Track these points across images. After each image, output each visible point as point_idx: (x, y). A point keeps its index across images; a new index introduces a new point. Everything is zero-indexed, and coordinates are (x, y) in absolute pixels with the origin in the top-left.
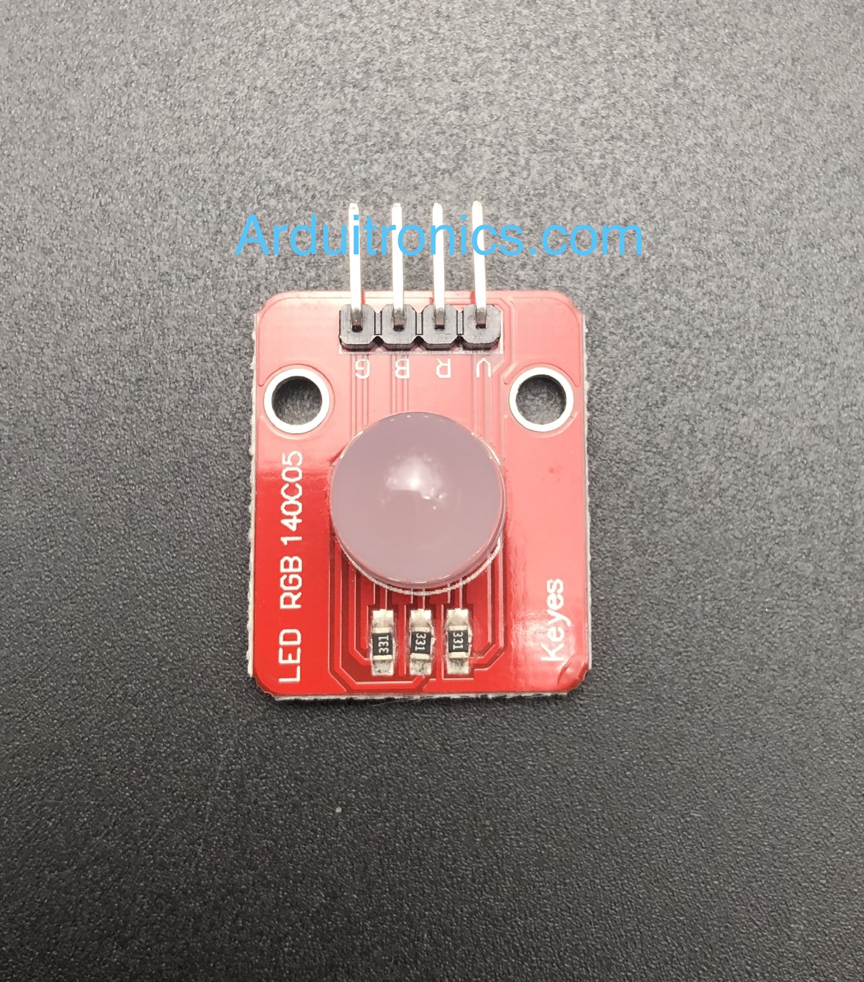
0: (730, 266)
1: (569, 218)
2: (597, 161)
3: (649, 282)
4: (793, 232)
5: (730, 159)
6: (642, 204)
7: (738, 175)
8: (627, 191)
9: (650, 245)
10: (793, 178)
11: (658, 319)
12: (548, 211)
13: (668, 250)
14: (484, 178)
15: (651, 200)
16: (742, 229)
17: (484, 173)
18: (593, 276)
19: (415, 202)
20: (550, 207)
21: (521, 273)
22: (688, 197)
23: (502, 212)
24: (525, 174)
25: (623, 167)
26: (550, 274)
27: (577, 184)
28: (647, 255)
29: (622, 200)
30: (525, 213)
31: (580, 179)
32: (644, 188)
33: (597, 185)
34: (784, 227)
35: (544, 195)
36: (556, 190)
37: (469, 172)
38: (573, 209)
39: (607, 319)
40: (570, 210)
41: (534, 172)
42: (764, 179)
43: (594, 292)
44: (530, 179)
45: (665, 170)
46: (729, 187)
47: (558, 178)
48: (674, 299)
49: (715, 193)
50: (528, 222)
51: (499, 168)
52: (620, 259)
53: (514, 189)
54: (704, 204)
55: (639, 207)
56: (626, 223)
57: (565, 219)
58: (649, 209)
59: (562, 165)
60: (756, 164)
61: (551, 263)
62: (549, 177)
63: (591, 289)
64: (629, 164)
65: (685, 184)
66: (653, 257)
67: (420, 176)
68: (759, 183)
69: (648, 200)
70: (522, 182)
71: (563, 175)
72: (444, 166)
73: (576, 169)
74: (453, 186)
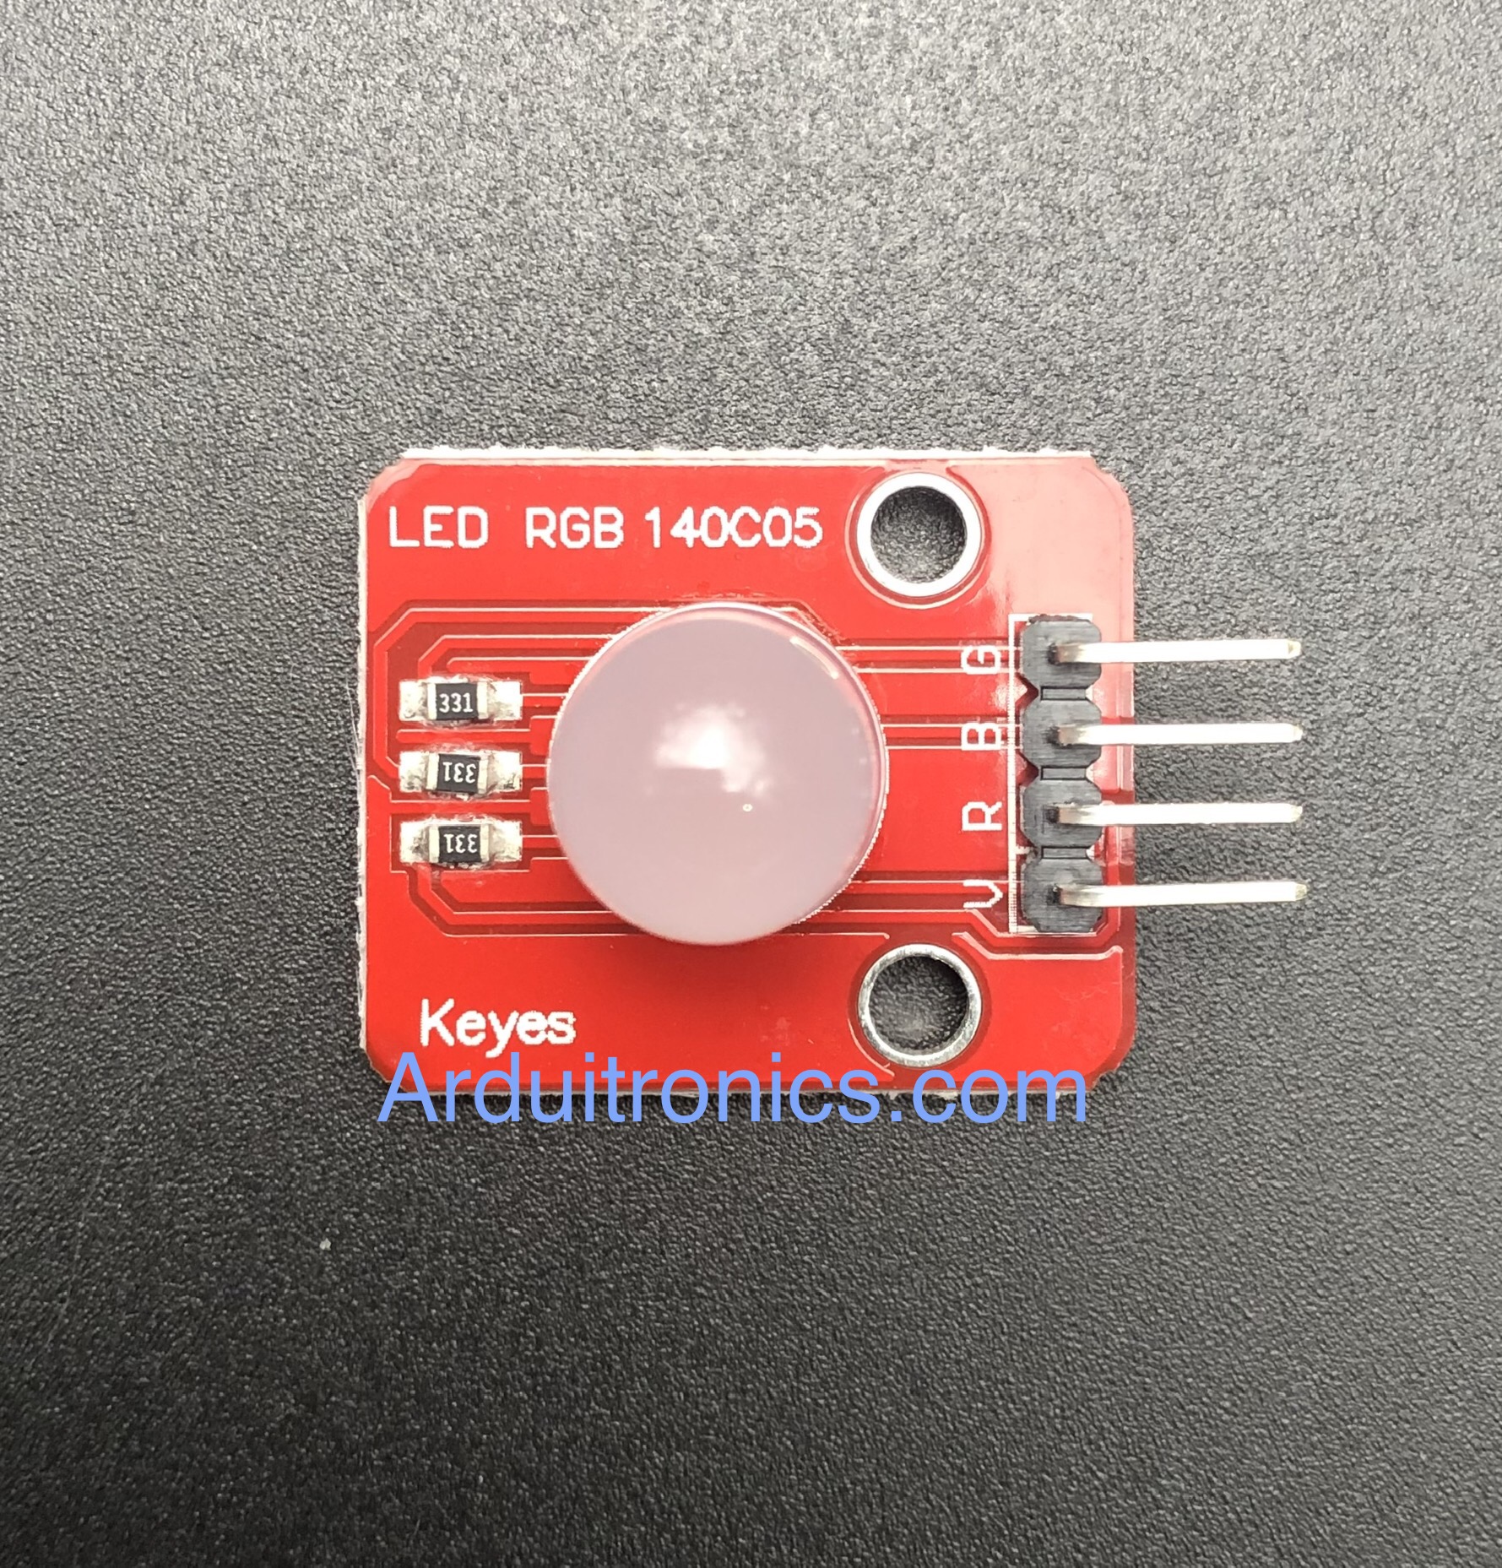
0: (1111, 238)
1: (804, 131)
2: (864, 21)
3: (953, 265)
4: (1235, 174)
5: (1120, 27)
6: (946, 109)
7: (1136, 58)
8: (919, 82)
9: (958, 193)
10: (1241, 69)
11: (967, 339)
12: (764, 116)
13: (992, 203)
14: (641, 46)
15: (965, 103)
16: (1137, 166)
17: (641, 37)
18: (846, 249)
19: (503, 88)
20: (768, 109)
21: (707, 238)
22: (1036, 99)
23: (674, 115)
24: (721, 41)
25: (913, 34)
26: (763, 241)
27: (823, 65)
28: (954, 211)
29: (908, 100)
30: (719, 118)
31: (828, 54)
32: (951, 77)
33: (862, 68)
34: (1220, 164)
35: (758, 85)
36: (781, 75)
37: (612, 34)
38: (813, 115)
39: (870, 334)
40: (806, 116)
41: (739, 38)
42: (1185, 69)
43: (847, 281)
44: (730, 52)
45: (995, 44)
46: (1116, 81)
47: (786, 51)
48: (1000, 299)
49: (1089, 92)
50: (724, 138)
51: (672, 26)
52: (899, 216)
53: (699, 71)
54: (1066, 114)
55: (940, 115)
56: (914, 148)
57: (797, 133)
58: (960, 119)
59: (795, 27)
60: (1172, 40)
61: (767, 221)
62: (769, 50)
63: (841, 274)
64: (926, 30)
65: (1032, 73)
66: (964, 216)
67: (515, 37)
68: (1175, 75)
69: (958, 102)
70: (715, 57)
71: (796, 47)
72: (562, 20)
73: (822, 34)
74: (579, 62)
